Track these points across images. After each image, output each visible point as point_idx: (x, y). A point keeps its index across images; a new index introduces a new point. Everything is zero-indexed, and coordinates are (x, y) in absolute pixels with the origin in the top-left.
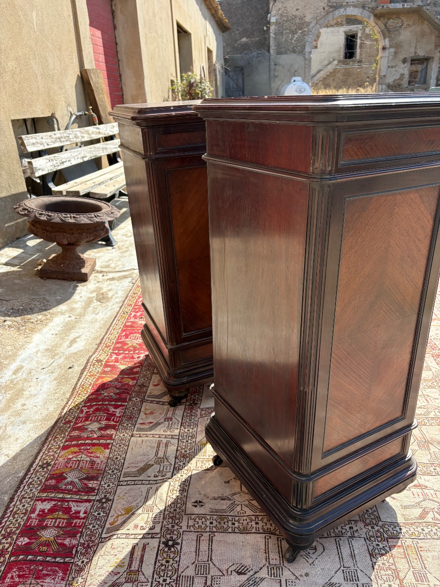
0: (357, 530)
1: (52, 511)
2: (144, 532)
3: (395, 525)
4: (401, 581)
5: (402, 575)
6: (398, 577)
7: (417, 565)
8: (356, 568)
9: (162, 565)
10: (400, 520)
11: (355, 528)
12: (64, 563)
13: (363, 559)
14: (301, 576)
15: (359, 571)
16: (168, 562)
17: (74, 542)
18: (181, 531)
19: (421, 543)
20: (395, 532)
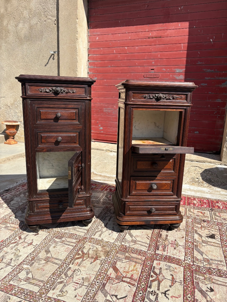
3: (24, 230)
6: (12, 223)
7: (10, 228)
10: (25, 232)
13: (23, 219)
19: (14, 232)
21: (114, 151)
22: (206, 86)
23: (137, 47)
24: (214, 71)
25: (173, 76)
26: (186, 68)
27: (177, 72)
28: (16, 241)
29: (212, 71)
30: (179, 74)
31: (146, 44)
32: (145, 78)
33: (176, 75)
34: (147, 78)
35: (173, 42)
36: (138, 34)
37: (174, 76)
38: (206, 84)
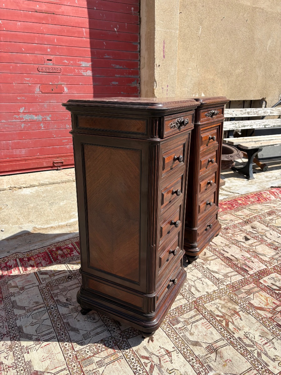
0: (115, 331)
1: (70, 248)
2: (71, 270)
3: (129, 346)
4: (93, 356)
5: (97, 355)
7: (107, 361)
8: (91, 337)
9: (60, 280)
10: (134, 348)
11: (115, 330)
12: (52, 261)
13: (98, 338)
14: (77, 319)
15: (90, 338)
16: (62, 280)
17: (60, 259)
18: (77, 278)
19: (123, 360)
20: (123, 347)
21: (25, 186)
22: (117, 85)
23: (19, 23)
24: (123, 68)
25: (78, 71)
26: (92, 61)
27: (83, 65)
28: (149, 365)
29: (121, 67)
30: (86, 69)
31: (33, 20)
32: (41, 73)
33: (82, 70)
34: (44, 72)
35: (72, 24)
36: (18, 3)
37: (81, 72)
38: (117, 83)
